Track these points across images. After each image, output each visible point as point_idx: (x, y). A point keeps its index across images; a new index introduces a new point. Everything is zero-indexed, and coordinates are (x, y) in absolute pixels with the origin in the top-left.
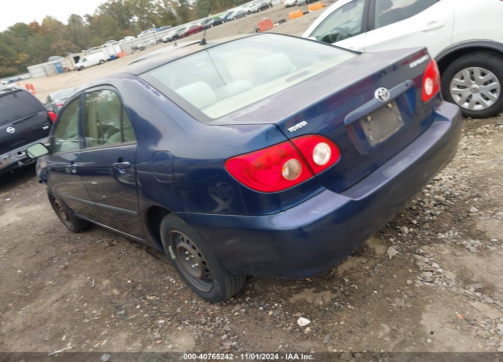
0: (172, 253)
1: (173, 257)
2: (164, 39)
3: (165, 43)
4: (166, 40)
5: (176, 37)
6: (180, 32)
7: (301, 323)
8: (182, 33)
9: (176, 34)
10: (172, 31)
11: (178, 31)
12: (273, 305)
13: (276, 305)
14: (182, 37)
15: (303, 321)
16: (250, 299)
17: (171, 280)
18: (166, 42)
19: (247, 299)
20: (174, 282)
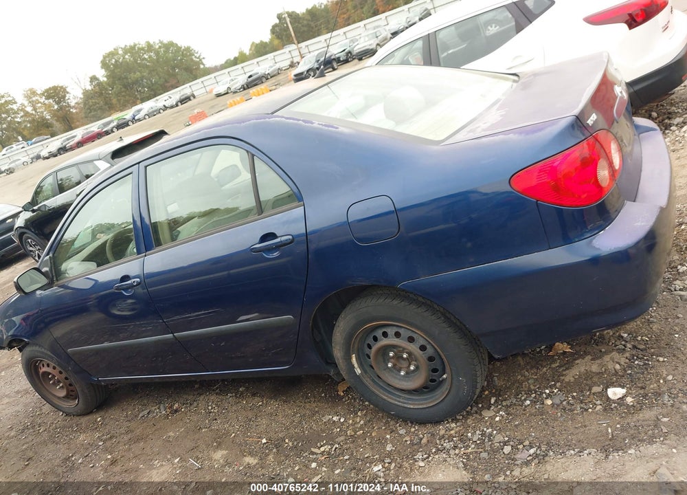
0: (356, 365)
1: (358, 371)
2: (44, 153)
3: (46, 160)
4: (47, 155)
5: (63, 150)
6: (67, 142)
7: (615, 394)
8: (72, 143)
9: (61, 146)
10: (54, 143)
11: (64, 141)
12: (542, 393)
13: (547, 391)
14: (72, 149)
15: (615, 393)
16: (496, 401)
17: (335, 418)
18: (47, 158)
19: (493, 401)
20: (342, 420)
